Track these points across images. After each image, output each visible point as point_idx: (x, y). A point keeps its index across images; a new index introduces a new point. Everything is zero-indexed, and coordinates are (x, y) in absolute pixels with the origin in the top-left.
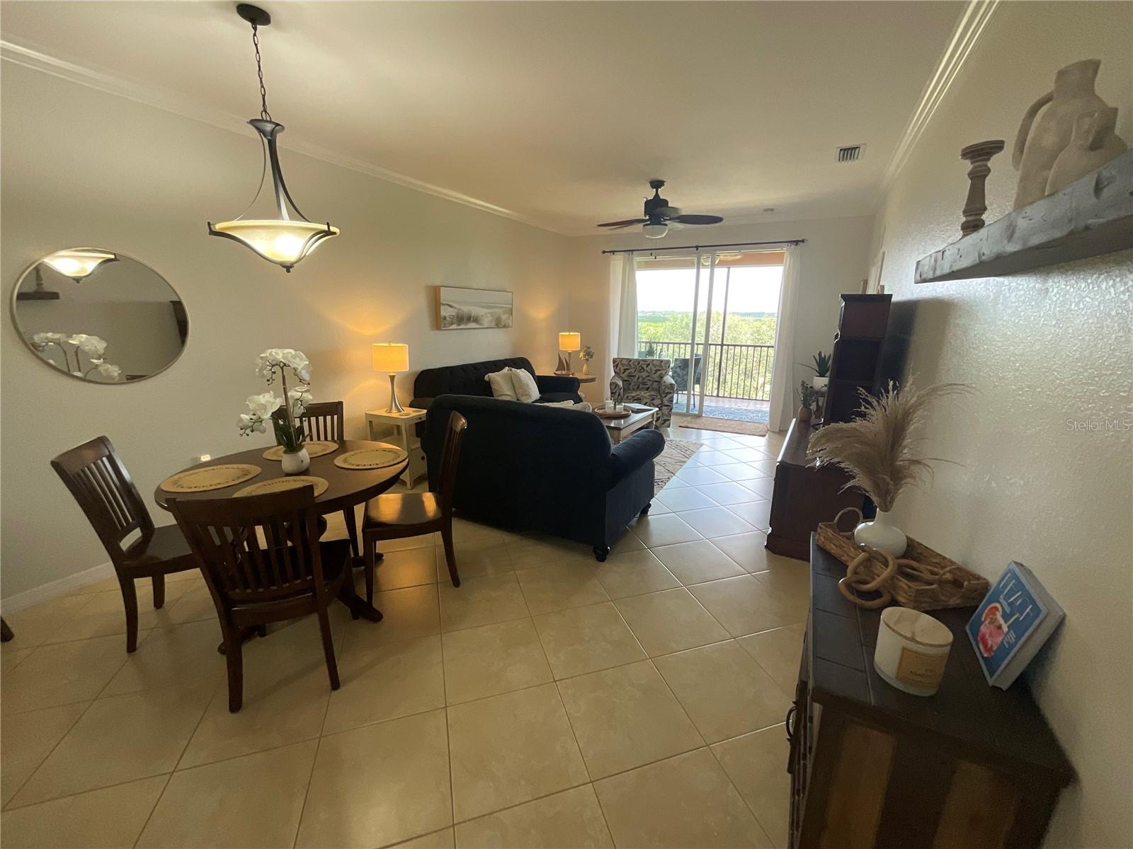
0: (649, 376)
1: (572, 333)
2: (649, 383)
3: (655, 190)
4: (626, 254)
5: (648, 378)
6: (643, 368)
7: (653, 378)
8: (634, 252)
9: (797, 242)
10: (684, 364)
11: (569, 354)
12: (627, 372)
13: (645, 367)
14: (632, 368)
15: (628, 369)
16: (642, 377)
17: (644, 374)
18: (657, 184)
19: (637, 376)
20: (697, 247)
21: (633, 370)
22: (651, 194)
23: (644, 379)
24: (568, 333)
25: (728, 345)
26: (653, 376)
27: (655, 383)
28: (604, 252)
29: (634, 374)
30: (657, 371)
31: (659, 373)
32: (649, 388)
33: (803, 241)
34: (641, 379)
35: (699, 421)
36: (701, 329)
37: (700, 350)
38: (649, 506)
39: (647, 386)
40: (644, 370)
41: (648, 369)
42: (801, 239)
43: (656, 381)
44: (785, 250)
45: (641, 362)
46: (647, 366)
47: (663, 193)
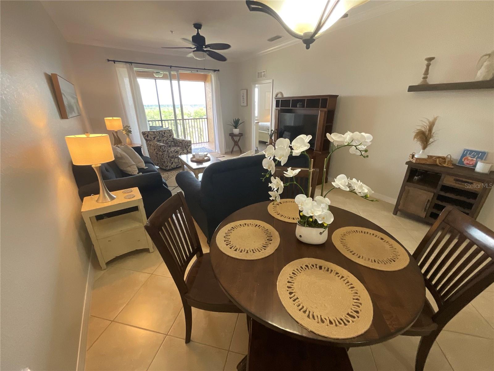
0: (167, 139)
1: (114, 118)
2: (169, 143)
3: (196, 30)
4: (128, 65)
5: (167, 140)
6: (163, 135)
7: (170, 140)
8: (133, 64)
9: (215, 71)
11: (116, 132)
13: (163, 134)
14: (158, 136)
15: (156, 137)
16: (165, 140)
17: (165, 139)
18: (198, 26)
19: (162, 141)
20: (171, 67)
21: (159, 137)
23: (166, 141)
24: (111, 118)
26: (169, 139)
27: (172, 142)
28: (109, 60)
29: (160, 139)
31: (171, 137)
32: (170, 145)
33: (218, 70)
34: (164, 142)
36: (178, 112)
39: (169, 145)
40: (164, 136)
41: (165, 135)
42: (217, 69)
43: (172, 141)
44: (211, 74)
45: (160, 132)
46: (165, 134)
47: (202, 33)
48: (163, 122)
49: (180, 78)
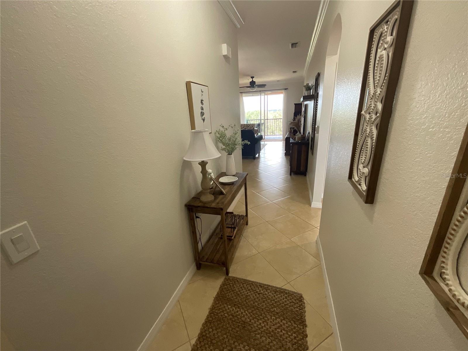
7: (251, 129)
8: (243, 93)
9: (286, 89)
10: (259, 125)
12: (244, 128)
18: (252, 78)
20: (260, 91)
22: (251, 80)
23: (249, 129)
25: (269, 119)
29: (246, 128)
30: (252, 127)
33: (287, 89)
35: (264, 140)
36: (263, 115)
37: (263, 122)
38: (260, 152)
40: (249, 127)
41: (250, 126)
44: (283, 91)
45: (248, 125)
47: (254, 80)
48: (268, 120)
49: (267, 94)
